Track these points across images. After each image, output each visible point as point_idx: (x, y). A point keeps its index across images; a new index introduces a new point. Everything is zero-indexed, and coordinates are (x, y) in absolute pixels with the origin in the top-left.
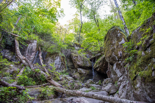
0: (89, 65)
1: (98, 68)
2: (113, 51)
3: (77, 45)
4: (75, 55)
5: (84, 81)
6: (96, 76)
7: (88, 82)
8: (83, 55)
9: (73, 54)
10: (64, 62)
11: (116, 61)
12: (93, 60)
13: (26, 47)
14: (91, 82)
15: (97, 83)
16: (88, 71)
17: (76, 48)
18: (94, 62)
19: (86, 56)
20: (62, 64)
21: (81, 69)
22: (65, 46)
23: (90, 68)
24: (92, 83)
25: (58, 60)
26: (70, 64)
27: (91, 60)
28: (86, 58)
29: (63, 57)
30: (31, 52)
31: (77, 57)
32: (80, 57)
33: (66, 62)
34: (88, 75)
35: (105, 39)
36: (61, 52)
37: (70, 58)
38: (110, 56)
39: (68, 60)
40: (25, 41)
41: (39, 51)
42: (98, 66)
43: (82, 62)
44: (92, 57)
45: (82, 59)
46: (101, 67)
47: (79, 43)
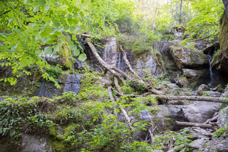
0: (201, 61)
1: (218, 64)
3: (178, 30)
4: (176, 48)
7: (200, 88)
8: (190, 45)
9: (172, 47)
10: (161, 63)
13: (103, 50)
14: (205, 88)
15: (215, 89)
16: (201, 72)
17: (177, 34)
19: (196, 46)
20: (158, 66)
21: (188, 70)
23: (206, 66)
25: (150, 61)
26: (169, 64)
27: (205, 52)
28: (195, 50)
29: (157, 55)
30: (111, 55)
31: (180, 51)
32: (186, 50)
33: (162, 62)
36: (154, 47)
37: (168, 54)
39: (166, 58)
40: (99, 41)
41: (121, 52)
42: (217, 62)
43: (189, 59)
44: (208, 46)
45: (189, 53)
46: (223, 63)
47: (182, 25)
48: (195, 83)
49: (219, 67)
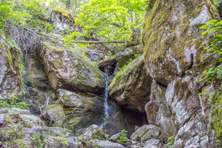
0: (94, 80)
1: (121, 91)
2: (169, 44)
3: (62, 18)
4: (53, 47)
5: (75, 131)
6: (115, 116)
7: (88, 133)
8: (80, 49)
9: (46, 43)
10: (17, 68)
11: (174, 75)
12: (110, 68)
14: (98, 133)
15: (114, 137)
16: (90, 101)
17: (59, 25)
18: (111, 72)
19: (87, 54)
20: (9, 73)
21: (69, 93)
22: (22, 17)
23: (99, 91)
24: (98, 135)
26: (34, 75)
27: (102, 68)
28: (86, 59)
29: (13, 51)
31: (60, 53)
32: (70, 55)
33: (21, 66)
34: (89, 111)
35: (151, 7)
36: (8, 34)
37: (37, 56)
38: (160, 59)
39: (31, 62)
42: (120, 86)
43: (74, 73)
44: (107, 58)
45: (76, 62)
46: (129, 91)
47: (70, 11)
48: (76, 120)
49: (122, 97)
